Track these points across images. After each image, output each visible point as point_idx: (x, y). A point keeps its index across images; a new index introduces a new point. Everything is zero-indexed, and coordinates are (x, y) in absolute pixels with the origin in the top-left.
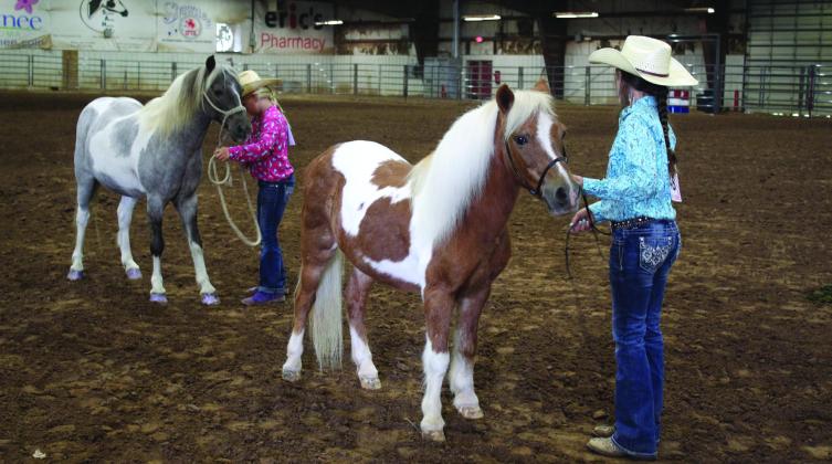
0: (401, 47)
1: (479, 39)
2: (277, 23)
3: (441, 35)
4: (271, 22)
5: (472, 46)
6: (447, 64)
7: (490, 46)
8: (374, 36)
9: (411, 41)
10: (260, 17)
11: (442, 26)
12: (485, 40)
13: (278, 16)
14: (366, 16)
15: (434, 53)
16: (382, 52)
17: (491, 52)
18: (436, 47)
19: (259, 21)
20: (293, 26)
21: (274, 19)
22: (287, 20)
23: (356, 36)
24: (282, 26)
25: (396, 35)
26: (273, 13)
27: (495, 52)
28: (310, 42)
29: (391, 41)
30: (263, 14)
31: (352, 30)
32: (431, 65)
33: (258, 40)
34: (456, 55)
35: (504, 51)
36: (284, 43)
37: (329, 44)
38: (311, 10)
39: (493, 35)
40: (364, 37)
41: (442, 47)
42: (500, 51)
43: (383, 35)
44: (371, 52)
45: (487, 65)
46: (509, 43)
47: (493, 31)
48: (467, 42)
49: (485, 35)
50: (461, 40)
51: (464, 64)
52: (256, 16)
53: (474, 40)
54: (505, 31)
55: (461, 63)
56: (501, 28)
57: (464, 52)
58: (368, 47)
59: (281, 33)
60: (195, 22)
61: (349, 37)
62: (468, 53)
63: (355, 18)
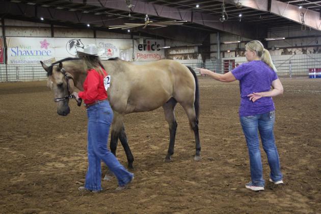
0: (194, 56)
1: (229, 51)
2: (143, 49)
3: (211, 50)
4: (140, 49)
5: (226, 54)
6: (215, 62)
7: (234, 53)
8: (182, 52)
9: (199, 53)
10: (136, 46)
11: (212, 47)
12: (231, 51)
13: (143, 46)
14: (178, 44)
15: (209, 58)
16: (186, 58)
17: (234, 56)
18: (210, 55)
19: (136, 48)
20: (149, 49)
21: (142, 47)
22: (146, 47)
23: (174, 52)
24: (145, 50)
25: (192, 51)
26: (141, 45)
27: (236, 56)
28: (156, 56)
29: (189, 54)
30: (137, 45)
31: (172, 50)
32: (208, 62)
33: (136, 56)
34: (219, 58)
35: (240, 55)
36: (146, 56)
37: (163, 56)
38: (156, 43)
39: (234, 49)
40: (178, 53)
41: (212, 55)
42: (238, 55)
43: (186, 51)
44: (181, 59)
45: (233, 61)
46: (242, 52)
47: (235, 47)
48: (223, 52)
49: (231, 49)
50: (221, 52)
51: (222, 61)
52: (135, 46)
53: (226, 51)
54: (240, 47)
55: (221, 61)
56: (238, 46)
57: (222, 56)
58: (180, 57)
59: (144, 53)
60: (111, 49)
61: (171, 53)
62: (224, 57)
63: (174, 46)
